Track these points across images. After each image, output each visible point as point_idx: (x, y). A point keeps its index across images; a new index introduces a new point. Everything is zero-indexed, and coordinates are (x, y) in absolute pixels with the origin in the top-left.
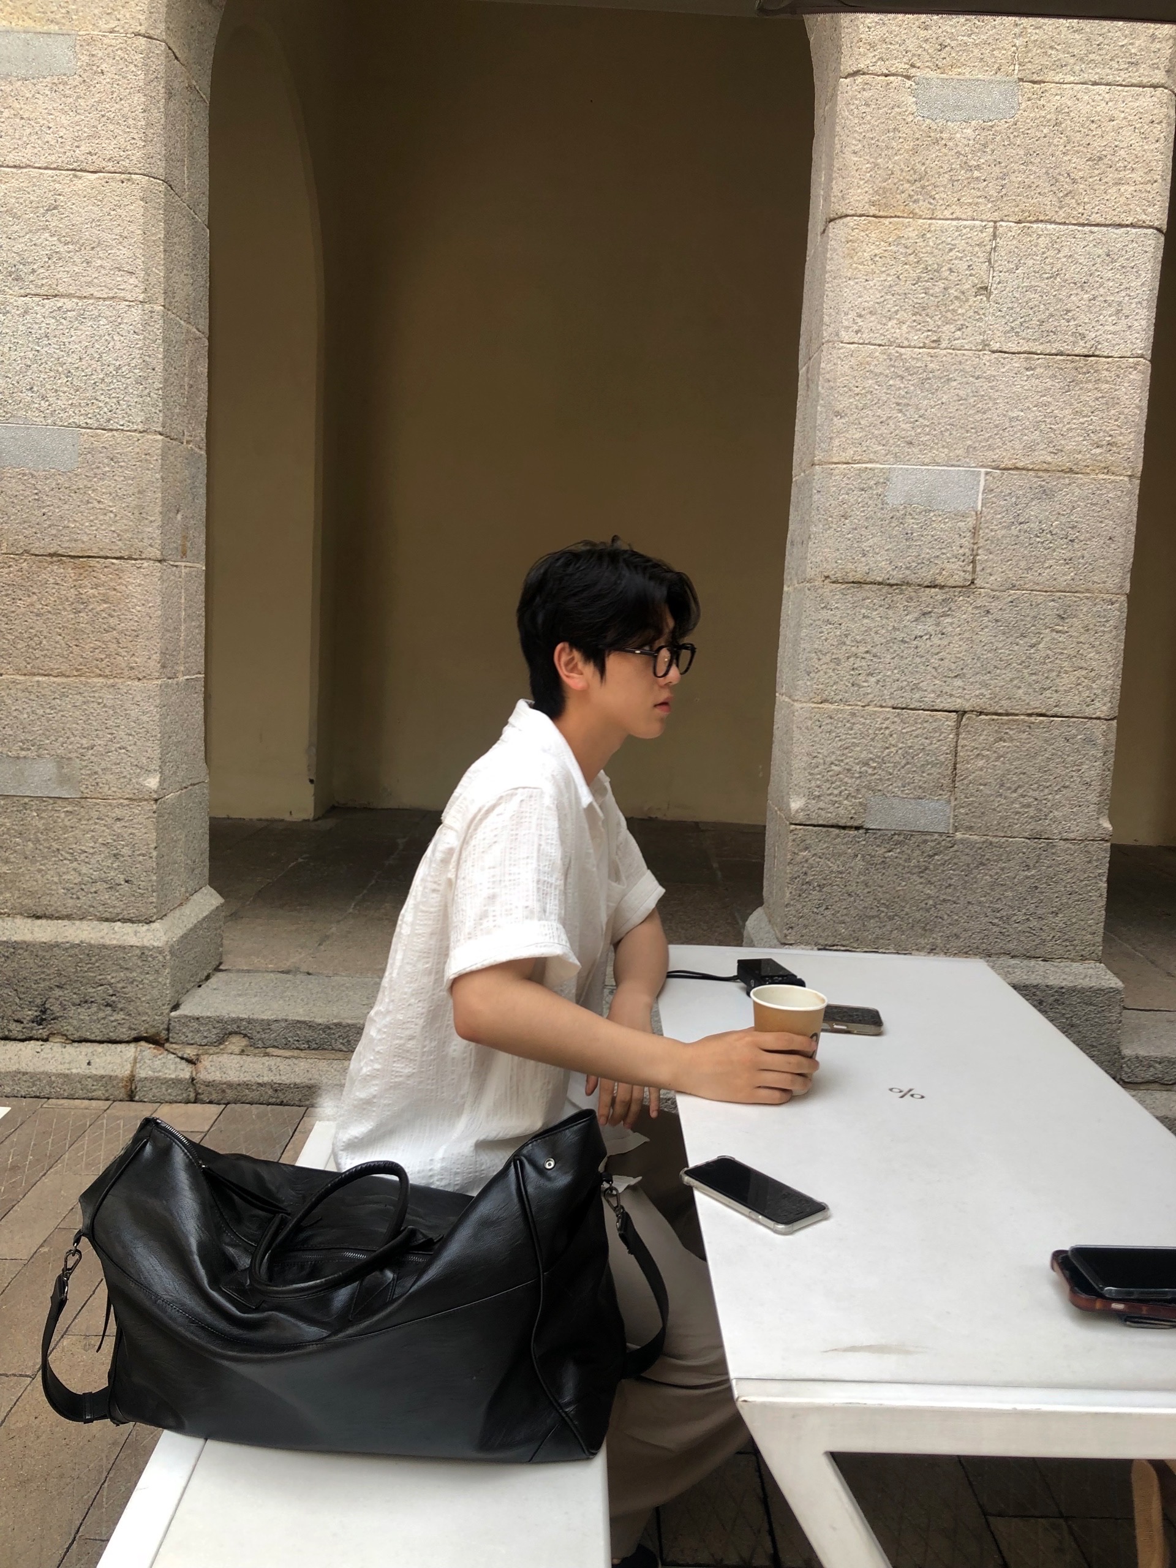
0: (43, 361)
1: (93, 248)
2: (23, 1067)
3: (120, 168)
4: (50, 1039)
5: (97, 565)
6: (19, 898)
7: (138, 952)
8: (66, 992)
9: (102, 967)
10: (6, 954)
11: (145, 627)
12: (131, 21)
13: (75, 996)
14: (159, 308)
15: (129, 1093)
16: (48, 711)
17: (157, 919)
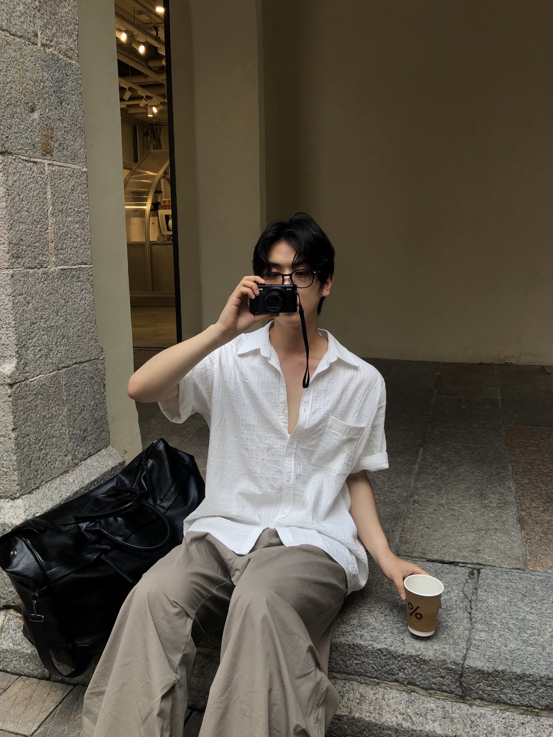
17: (21, 495)
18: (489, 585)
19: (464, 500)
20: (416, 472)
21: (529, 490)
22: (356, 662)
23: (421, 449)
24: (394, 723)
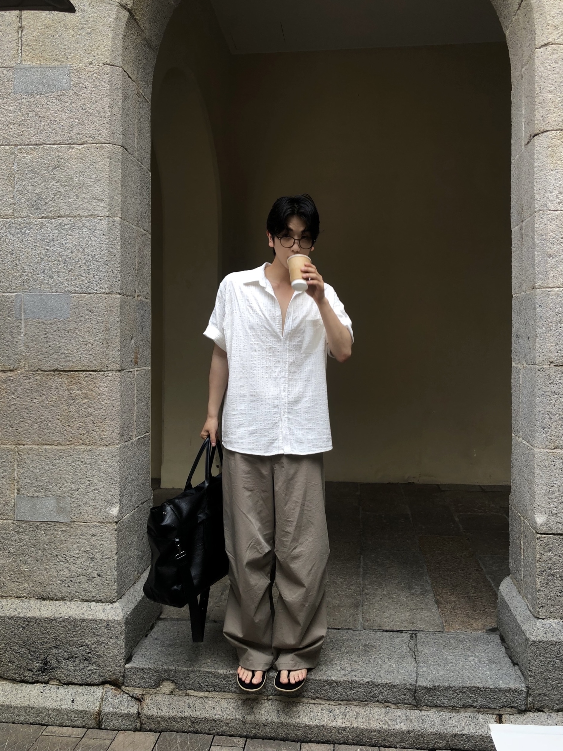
0: (51, 255)
1: (80, 188)
2: (32, 703)
3: (95, 140)
4: (50, 682)
5: (81, 375)
6: (33, 587)
7: (105, 624)
8: (60, 651)
9: (82, 634)
10: (23, 626)
11: (110, 413)
12: (102, 57)
13: (65, 653)
14: (118, 219)
15: (98, 723)
16: (51, 467)
17: (118, 599)
18: (423, 642)
19: (398, 591)
20: (362, 573)
21: (440, 582)
22: (353, 692)
23: (362, 556)
24: (378, 727)
